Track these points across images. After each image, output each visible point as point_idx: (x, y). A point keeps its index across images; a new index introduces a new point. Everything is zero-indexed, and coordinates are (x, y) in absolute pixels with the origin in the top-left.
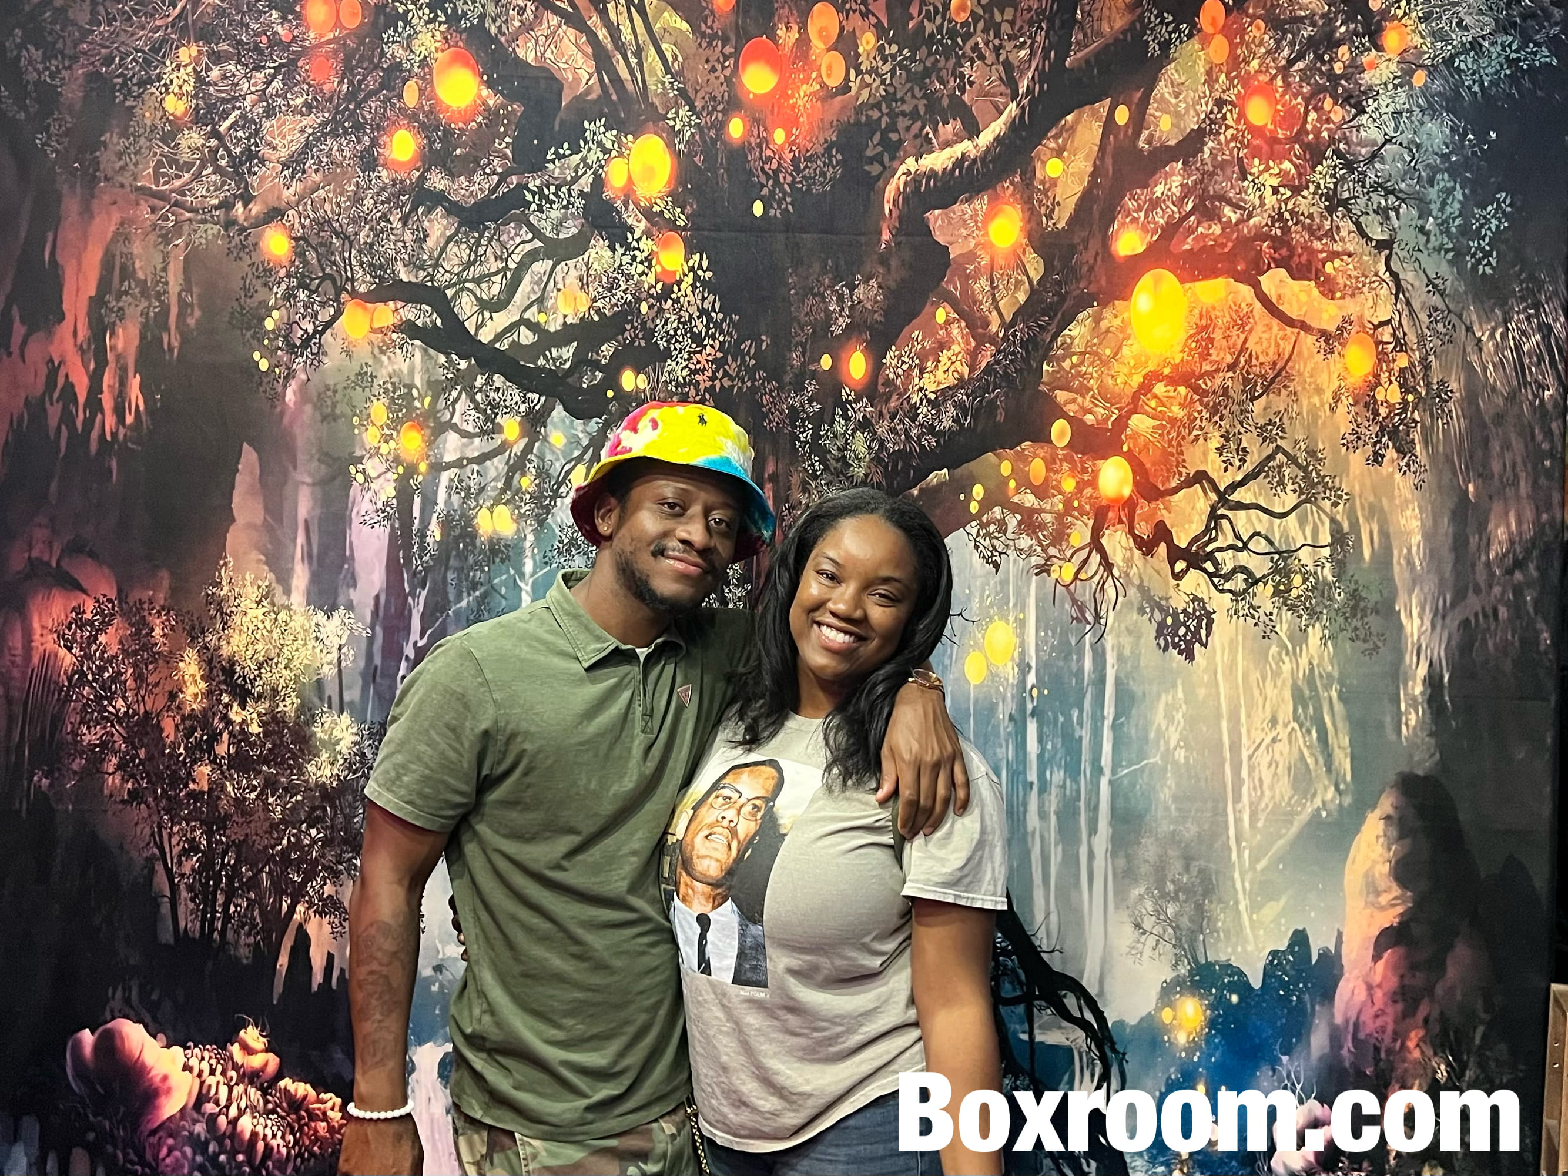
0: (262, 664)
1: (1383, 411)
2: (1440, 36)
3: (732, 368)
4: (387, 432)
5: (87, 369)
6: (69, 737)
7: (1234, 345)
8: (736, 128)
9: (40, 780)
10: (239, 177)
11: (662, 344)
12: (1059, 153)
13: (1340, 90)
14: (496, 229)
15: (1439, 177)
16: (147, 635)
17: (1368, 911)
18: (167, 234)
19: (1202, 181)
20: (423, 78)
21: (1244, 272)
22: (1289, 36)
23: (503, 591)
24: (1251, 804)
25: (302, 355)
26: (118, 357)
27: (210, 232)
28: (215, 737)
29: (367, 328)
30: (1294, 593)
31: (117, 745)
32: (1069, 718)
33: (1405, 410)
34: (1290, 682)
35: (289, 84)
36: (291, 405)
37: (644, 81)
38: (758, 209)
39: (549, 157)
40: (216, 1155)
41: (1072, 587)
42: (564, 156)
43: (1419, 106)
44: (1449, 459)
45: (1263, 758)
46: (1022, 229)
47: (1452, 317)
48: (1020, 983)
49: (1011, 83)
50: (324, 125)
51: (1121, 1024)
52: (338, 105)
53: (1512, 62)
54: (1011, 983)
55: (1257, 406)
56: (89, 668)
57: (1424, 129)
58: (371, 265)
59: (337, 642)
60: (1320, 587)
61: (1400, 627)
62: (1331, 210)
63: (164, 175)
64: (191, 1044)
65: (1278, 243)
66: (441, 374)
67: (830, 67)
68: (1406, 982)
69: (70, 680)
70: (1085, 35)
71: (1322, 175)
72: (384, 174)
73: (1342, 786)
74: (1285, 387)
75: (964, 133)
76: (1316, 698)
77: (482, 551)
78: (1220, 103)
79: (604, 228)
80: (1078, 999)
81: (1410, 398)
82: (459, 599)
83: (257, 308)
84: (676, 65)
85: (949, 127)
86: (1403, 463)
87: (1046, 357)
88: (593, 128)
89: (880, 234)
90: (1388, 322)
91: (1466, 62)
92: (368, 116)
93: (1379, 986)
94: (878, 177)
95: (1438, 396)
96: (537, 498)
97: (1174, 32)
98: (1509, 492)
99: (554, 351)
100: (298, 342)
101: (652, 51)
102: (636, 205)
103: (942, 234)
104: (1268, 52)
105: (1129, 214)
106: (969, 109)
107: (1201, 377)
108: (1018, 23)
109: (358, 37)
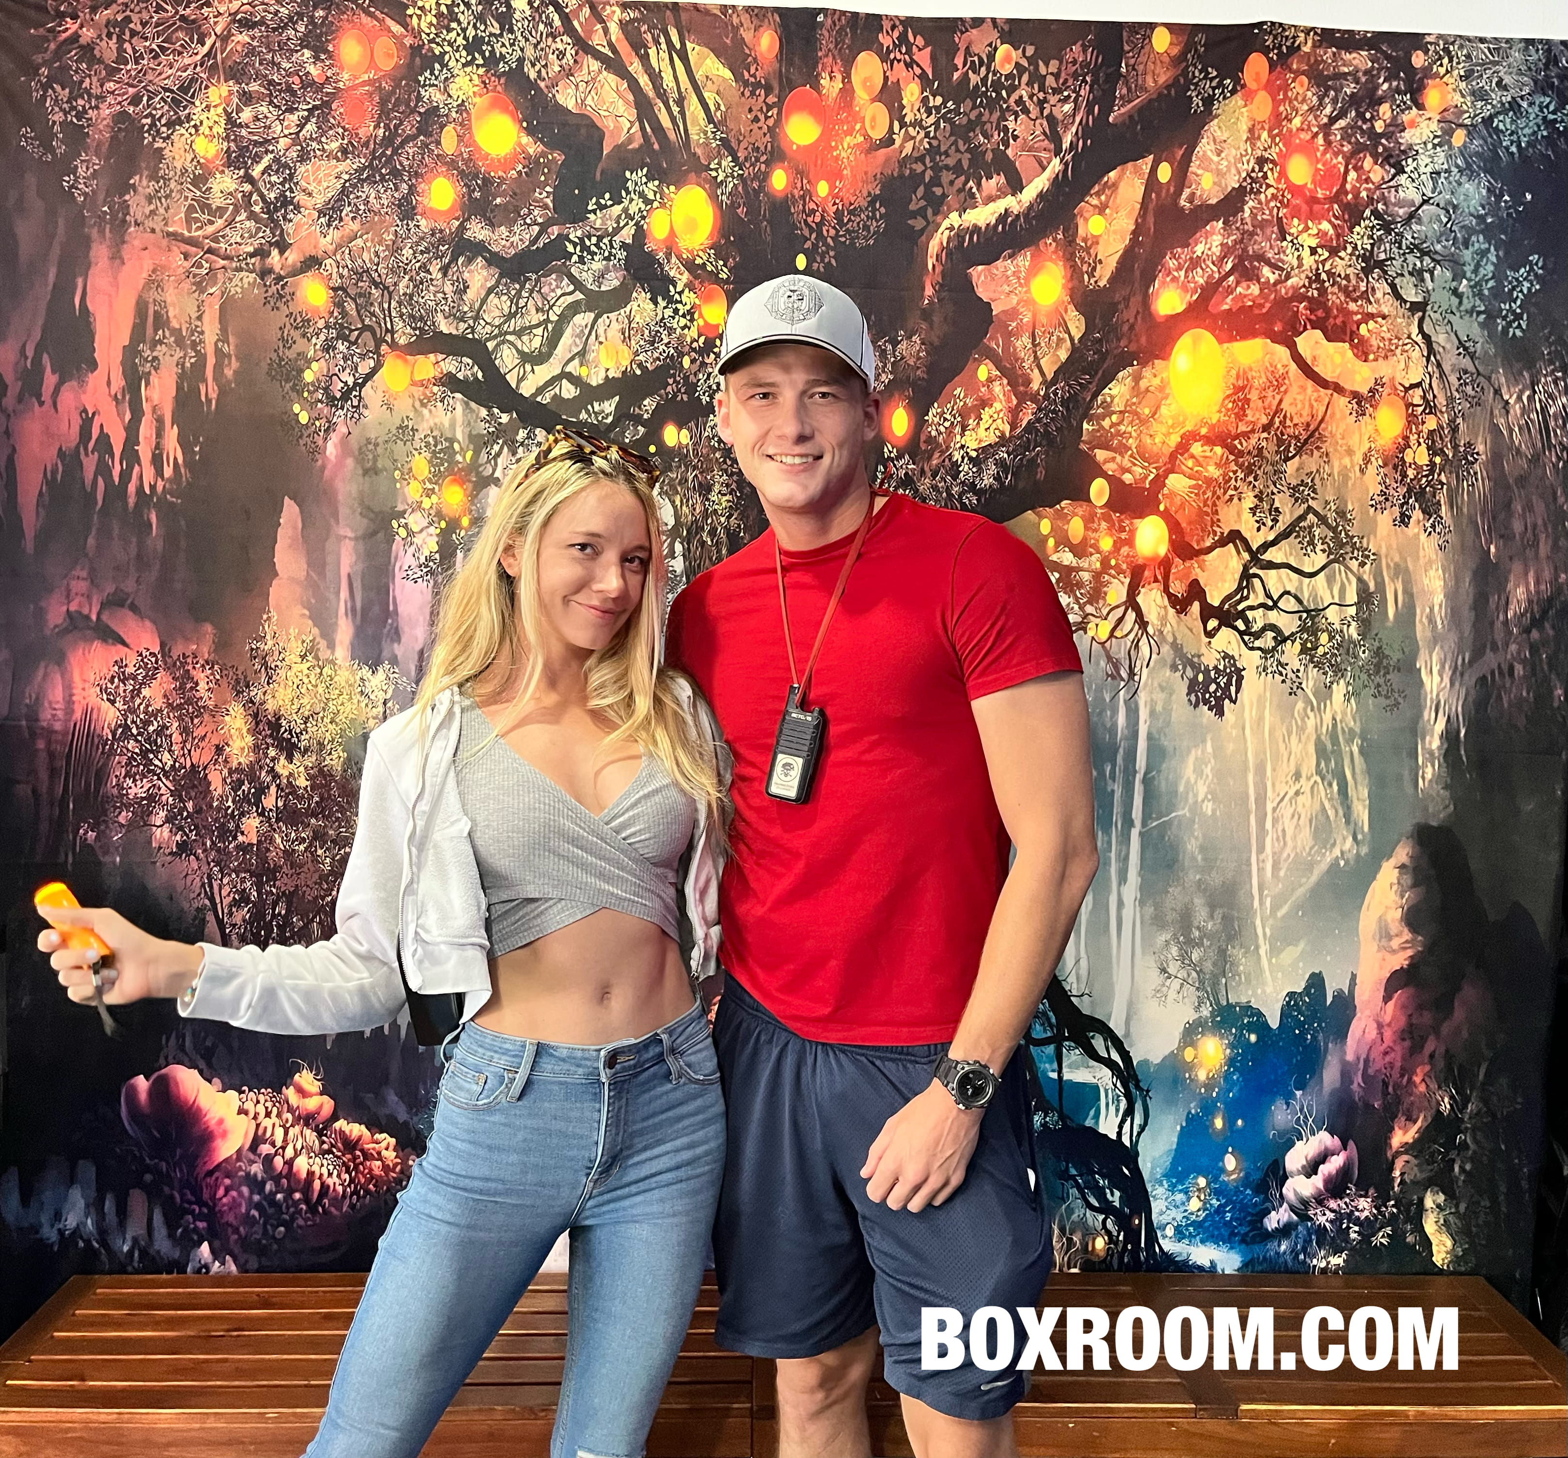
0: (307, 718)
1: (1411, 473)
2: (1480, 95)
4: (429, 486)
5: (123, 420)
6: (115, 791)
7: (1270, 406)
8: (779, 180)
9: (86, 832)
10: (274, 224)
11: (705, 399)
12: (1101, 210)
13: (1380, 149)
14: (537, 281)
15: (1474, 238)
16: (192, 688)
17: (1380, 955)
18: (200, 283)
19: (1241, 241)
20: (462, 124)
21: (1281, 332)
22: (1332, 93)
24: (1274, 854)
25: (342, 408)
26: (154, 409)
27: (245, 280)
28: (262, 790)
29: (408, 381)
30: (1321, 651)
31: (164, 798)
32: (1102, 773)
33: (1432, 472)
34: (1314, 737)
35: (324, 128)
36: (333, 458)
37: (686, 130)
38: (801, 262)
39: (590, 208)
40: (273, 1194)
41: (1107, 645)
42: (606, 207)
43: (1457, 166)
44: (1472, 520)
45: (1286, 811)
46: (1064, 286)
47: (1481, 379)
48: (1051, 1025)
49: (1055, 138)
50: (359, 170)
51: (1145, 1063)
52: (375, 150)
53: (1550, 124)
54: (1042, 1025)
55: (1291, 467)
56: (133, 722)
57: (1462, 190)
58: (411, 316)
59: (381, 696)
60: (1345, 645)
61: (1421, 683)
62: (1367, 271)
63: (197, 220)
64: (245, 1088)
65: (1314, 304)
66: (482, 428)
67: (873, 119)
68: (1414, 1021)
69: (114, 735)
70: (1129, 90)
71: (1359, 235)
72: (423, 222)
73: (1360, 837)
74: (1318, 448)
75: (1007, 189)
76: (1338, 754)
78: (1261, 161)
79: (646, 280)
80: (1105, 1040)
81: (1438, 460)
83: (296, 360)
84: (718, 114)
85: (993, 182)
86: (1428, 525)
87: (1086, 415)
88: (635, 178)
89: (923, 289)
90: (1419, 385)
91: (1503, 123)
92: (406, 163)
93: (1389, 1025)
94: (922, 231)
95: (1466, 457)
97: (1217, 87)
98: (1530, 553)
99: (596, 405)
100: (338, 395)
101: (694, 99)
102: (679, 257)
103: (986, 290)
104: (1311, 109)
105: (1169, 273)
106: (1012, 163)
107: (1237, 437)
108: (1063, 76)
109: (393, 80)
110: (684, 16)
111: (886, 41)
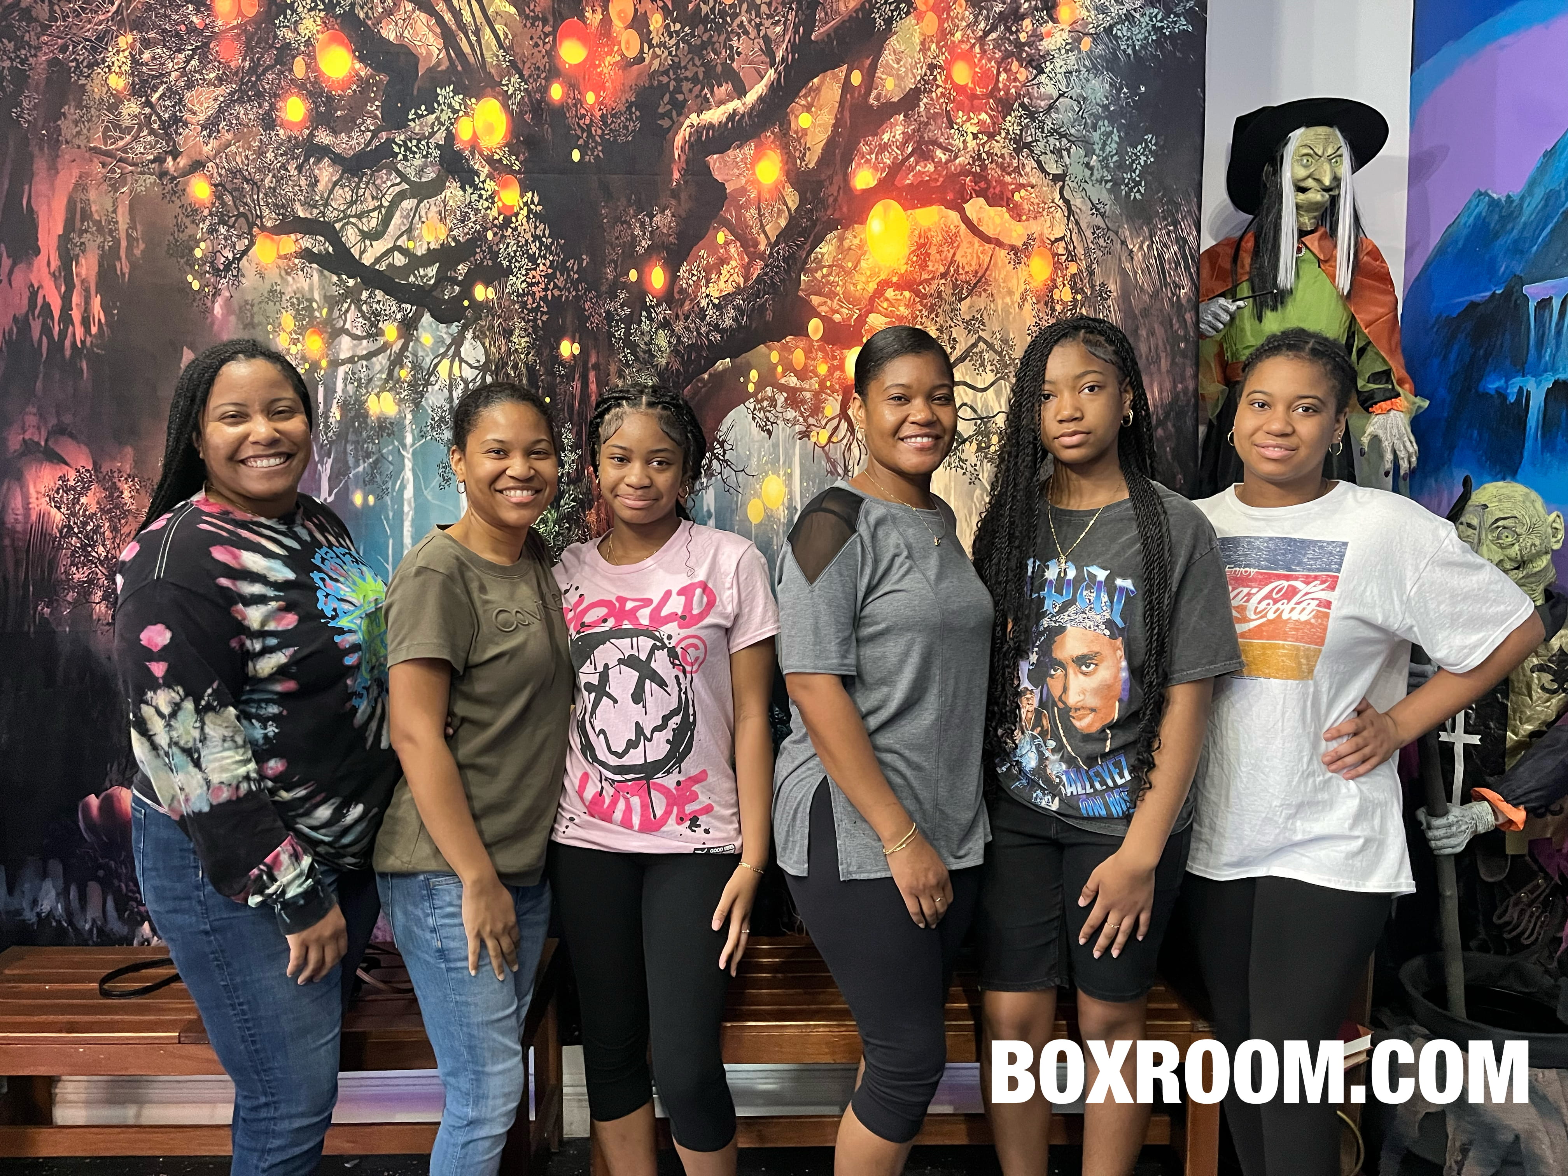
1: (1059, 308)
2: (1102, 10)
3: (560, 281)
4: (295, 336)
5: (59, 291)
6: (63, 576)
7: (946, 258)
8: (556, 92)
9: (43, 609)
10: (168, 137)
11: (505, 263)
12: (808, 108)
13: (1024, 55)
14: (371, 175)
15: (1101, 123)
16: (119, 496)
18: (115, 184)
19: (919, 130)
20: (308, 55)
21: (952, 200)
22: (985, 12)
23: (390, 458)
25: (225, 277)
26: (83, 282)
27: (148, 181)
29: (275, 255)
30: (992, 449)
31: (101, 581)
33: (1075, 307)
35: (204, 64)
36: (219, 316)
37: (482, 55)
38: (576, 156)
39: (410, 117)
41: (827, 448)
42: (422, 116)
43: (1085, 66)
46: (781, 169)
47: (1110, 233)
50: (232, 94)
52: (243, 78)
53: (1157, 30)
55: (964, 306)
56: (75, 523)
57: (1089, 85)
58: (275, 205)
62: (1018, 151)
63: (110, 137)
65: (977, 178)
66: (335, 291)
67: (628, 42)
69: (61, 532)
70: (826, 14)
71: (1011, 124)
72: (282, 132)
74: (985, 290)
75: (735, 95)
77: (372, 428)
78: (932, 67)
79: (457, 172)
81: (1079, 297)
82: (357, 465)
83: (188, 241)
84: (507, 41)
85: (723, 89)
87: (802, 269)
88: (445, 93)
89: (672, 174)
90: (1062, 239)
91: (1121, 31)
92: (267, 86)
94: (669, 129)
95: (1101, 294)
96: (413, 385)
97: (895, 10)
98: (1153, 368)
99: (421, 270)
100: (222, 267)
101: (488, 30)
102: (481, 154)
103: (720, 173)
104: (968, 26)
105: (863, 157)
106: (737, 74)
107: (921, 283)
108: (774, 4)
109: (256, 23)
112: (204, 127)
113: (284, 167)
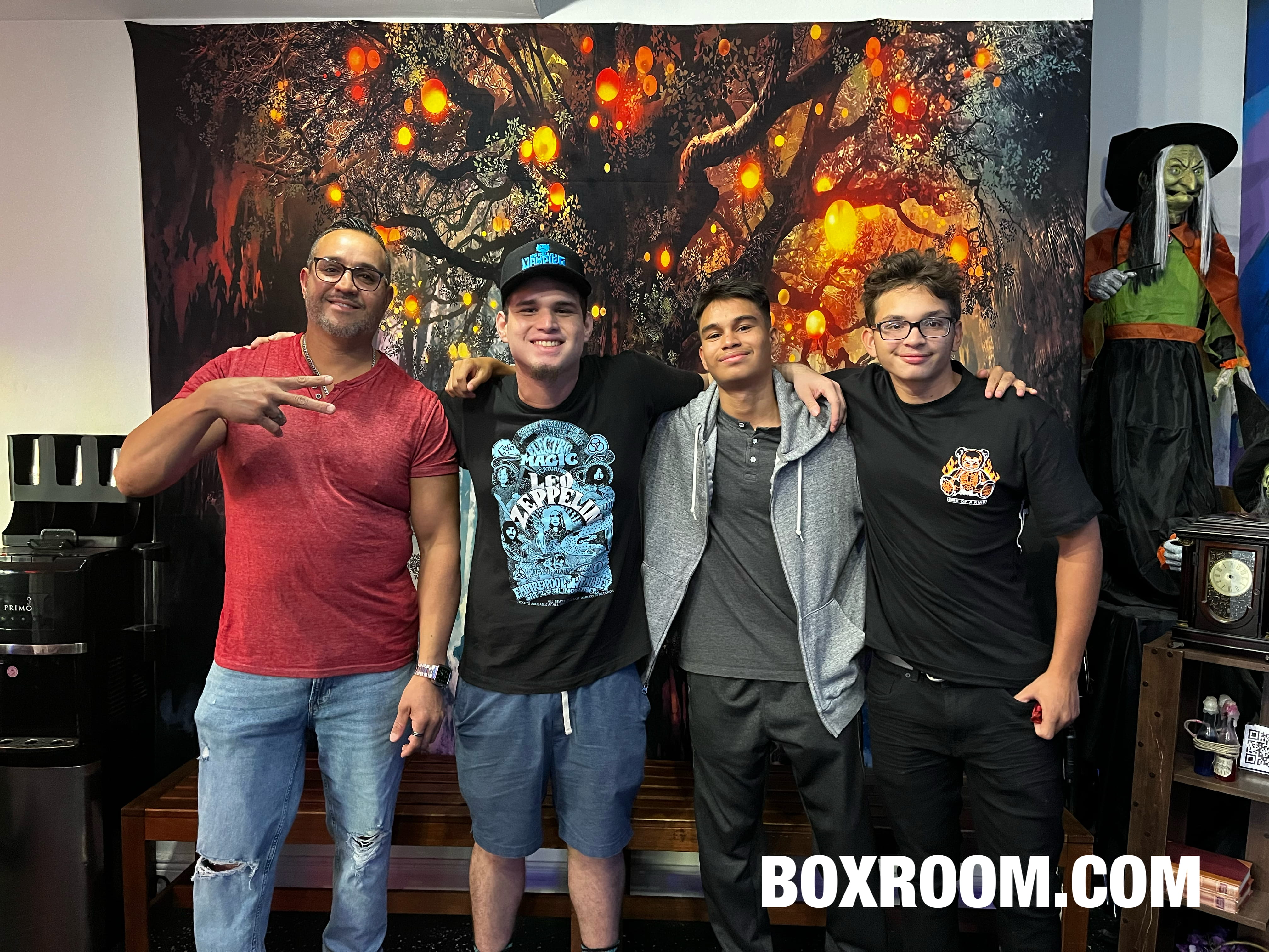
1: (972, 282)
2: (1009, 56)
3: (593, 262)
4: (398, 301)
5: (231, 267)
7: (885, 243)
8: (594, 121)
9: (211, 499)
12: (782, 132)
13: (949, 91)
14: (457, 183)
15: (1008, 141)
18: (274, 190)
19: (866, 147)
20: (415, 97)
21: (891, 200)
22: (919, 59)
26: (248, 261)
27: (297, 188)
33: (985, 281)
35: (339, 102)
37: (541, 95)
38: (607, 168)
39: (487, 141)
42: (496, 140)
43: (996, 99)
44: (1011, 309)
46: (760, 177)
47: (1014, 225)
49: (754, 91)
50: (360, 125)
52: (368, 113)
53: (1054, 72)
57: (999, 113)
58: (388, 205)
62: (943, 163)
63: (271, 155)
65: (910, 183)
66: (427, 268)
67: (648, 85)
70: (797, 62)
71: (937, 142)
72: (394, 153)
75: (727, 122)
78: (877, 100)
79: (519, 181)
81: (989, 274)
84: (559, 85)
85: (718, 118)
86: (984, 313)
87: (775, 252)
88: (512, 123)
89: (678, 181)
90: (976, 229)
91: (1025, 72)
92: (385, 120)
94: (677, 148)
95: (1006, 272)
96: (482, 338)
97: (850, 58)
99: (491, 253)
101: (545, 77)
102: (537, 167)
103: (714, 181)
104: (906, 69)
105: (823, 168)
106: (729, 107)
107: (865, 263)
108: (758, 56)
109: (378, 73)
110: (539, 31)
111: (654, 40)
112: (339, 149)
113: (395, 178)
